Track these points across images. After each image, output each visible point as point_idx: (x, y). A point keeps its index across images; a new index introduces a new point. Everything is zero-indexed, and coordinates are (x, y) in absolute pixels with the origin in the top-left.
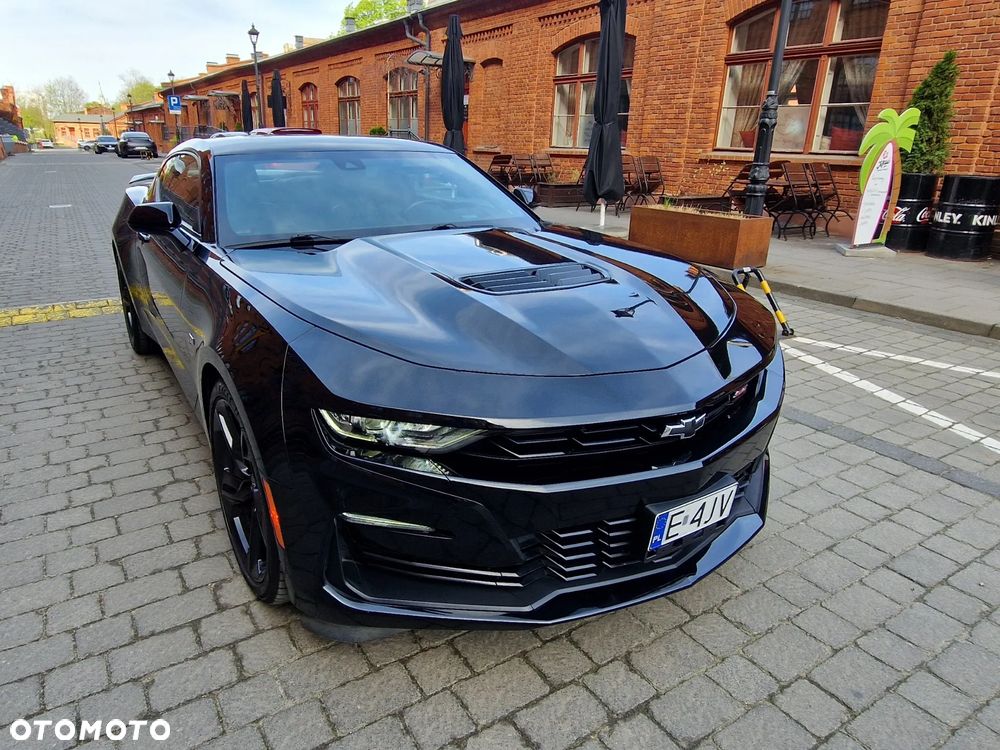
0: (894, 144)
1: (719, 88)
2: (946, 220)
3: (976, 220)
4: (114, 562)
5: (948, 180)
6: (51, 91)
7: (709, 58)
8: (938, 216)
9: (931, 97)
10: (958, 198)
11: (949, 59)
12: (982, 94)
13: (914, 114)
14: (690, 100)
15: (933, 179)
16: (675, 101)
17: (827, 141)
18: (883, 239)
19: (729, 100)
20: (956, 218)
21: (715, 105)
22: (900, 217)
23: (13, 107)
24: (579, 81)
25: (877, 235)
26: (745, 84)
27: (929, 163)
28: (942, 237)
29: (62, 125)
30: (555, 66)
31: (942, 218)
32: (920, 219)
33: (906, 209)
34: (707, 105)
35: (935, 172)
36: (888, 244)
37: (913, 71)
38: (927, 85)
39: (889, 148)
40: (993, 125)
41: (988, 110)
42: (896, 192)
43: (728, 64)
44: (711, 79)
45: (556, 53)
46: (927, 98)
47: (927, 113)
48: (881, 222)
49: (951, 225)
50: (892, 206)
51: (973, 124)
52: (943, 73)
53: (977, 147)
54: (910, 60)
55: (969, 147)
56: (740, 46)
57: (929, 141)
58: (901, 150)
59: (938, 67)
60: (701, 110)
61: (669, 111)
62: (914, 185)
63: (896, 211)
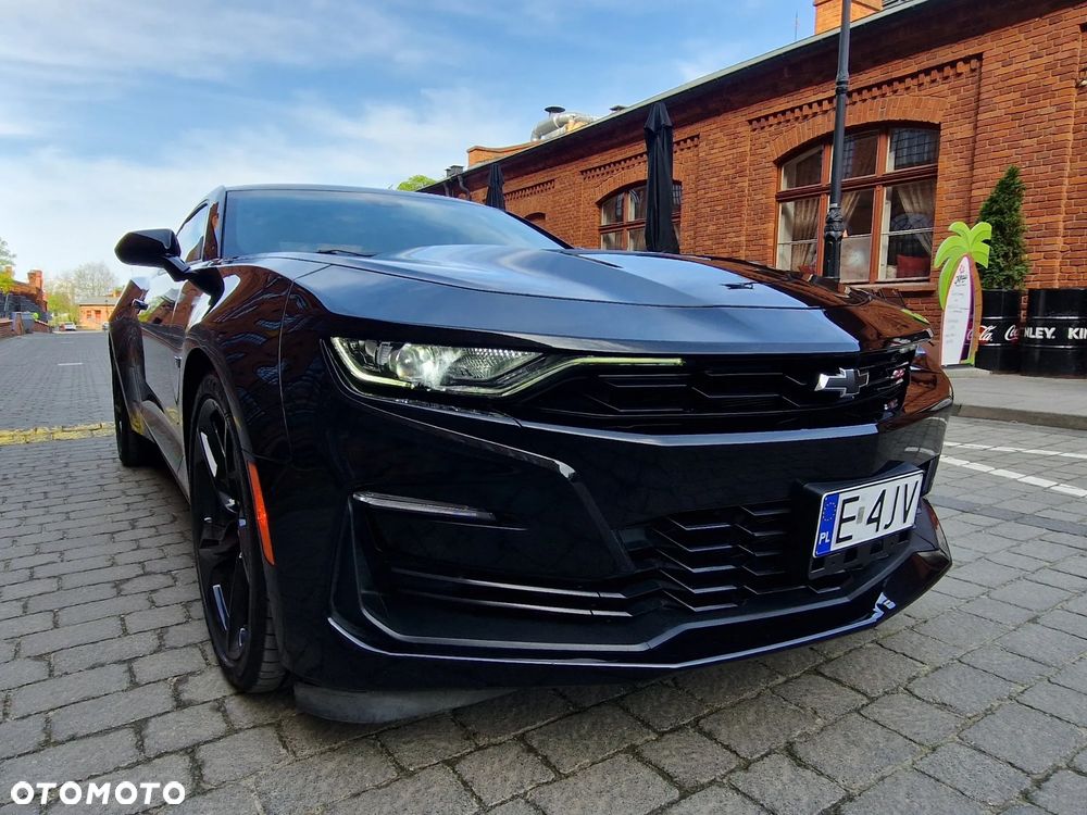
0: (970, 259)
1: (772, 225)
2: (1038, 335)
3: (1072, 333)
4: (39, 658)
5: (1032, 292)
6: (81, 276)
7: (758, 197)
8: (1028, 332)
9: (1000, 212)
10: (1047, 312)
11: (1013, 174)
12: (1052, 209)
13: (985, 229)
14: (743, 238)
15: (1016, 295)
16: (728, 240)
17: (892, 270)
18: (971, 359)
19: (783, 236)
20: (1050, 332)
21: (770, 242)
22: (986, 336)
23: (40, 290)
24: (625, 229)
25: (965, 355)
26: (798, 221)
27: (1009, 279)
28: (1037, 354)
29: (88, 308)
30: (600, 216)
31: (1034, 333)
32: (1009, 337)
33: (991, 328)
34: (762, 242)
35: (1017, 288)
36: (978, 365)
37: (974, 193)
38: (993, 200)
39: (965, 263)
40: (1069, 240)
41: (1061, 225)
42: (979, 310)
43: (780, 202)
44: (763, 215)
45: (600, 204)
46: (996, 213)
47: (998, 228)
48: (967, 342)
49: (1045, 340)
50: (977, 325)
51: (1048, 240)
52: (1009, 188)
53: (1057, 263)
54: (970, 182)
55: (1049, 263)
56: (790, 184)
57: (1006, 256)
58: (978, 265)
59: (1002, 183)
60: (755, 248)
61: (723, 250)
62: (996, 300)
63: (982, 330)
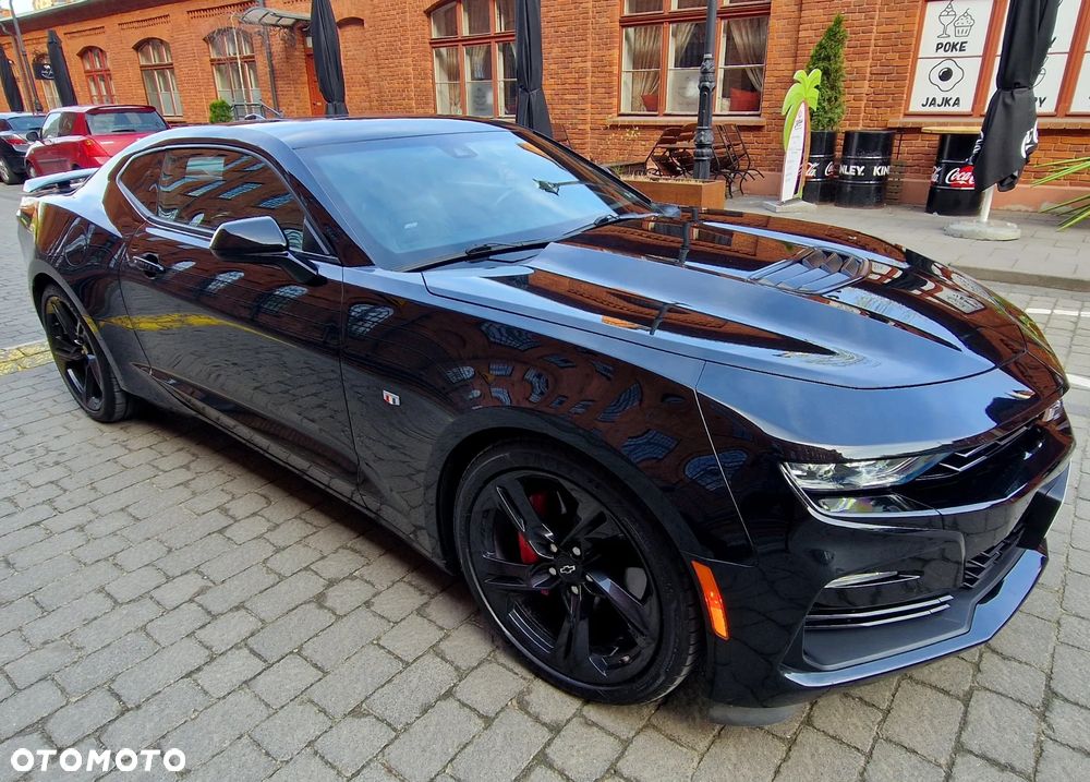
0: (806, 104)
1: (616, 52)
2: (852, 173)
3: (876, 171)
5: (848, 135)
7: (602, 20)
8: (843, 169)
9: (828, 58)
10: (858, 152)
11: (838, 22)
12: (862, 55)
13: (817, 73)
14: (589, 64)
15: (833, 136)
16: (574, 65)
17: (726, 102)
18: (800, 194)
19: (626, 64)
20: (860, 170)
21: (615, 69)
22: (812, 173)
24: (460, 44)
25: (796, 192)
26: (638, 46)
27: (831, 120)
28: (849, 189)
30: (429, 26)
31: (848, 170)
32: (828, 172)
33: (816, 165)
34: (607, 69)
35: (835, 128)
36: (803, 199)
37: (802, 34)
38: (821, 46)
39: (802, 108)
40: (873, 84)
41: (868, 69)
42: (808, 149)
43: (623, 26)
44: (606, 42)
45: (428, 13)
46: (824, 59)
47: (826, 73)
48: (799, 177)
49: (856, 177)
50: (806, 163)
51: (858, 84)
52: (833, 34)
53: (863, 103)
54: (798, 23)
55: (857, 104)
56: (631, 10)
57: (829, 100)
58: (810, 108)
59: (830, 30)
60: (601, 75)
61: (569, 76)
62: (820, 144)
63: (809, 166)
